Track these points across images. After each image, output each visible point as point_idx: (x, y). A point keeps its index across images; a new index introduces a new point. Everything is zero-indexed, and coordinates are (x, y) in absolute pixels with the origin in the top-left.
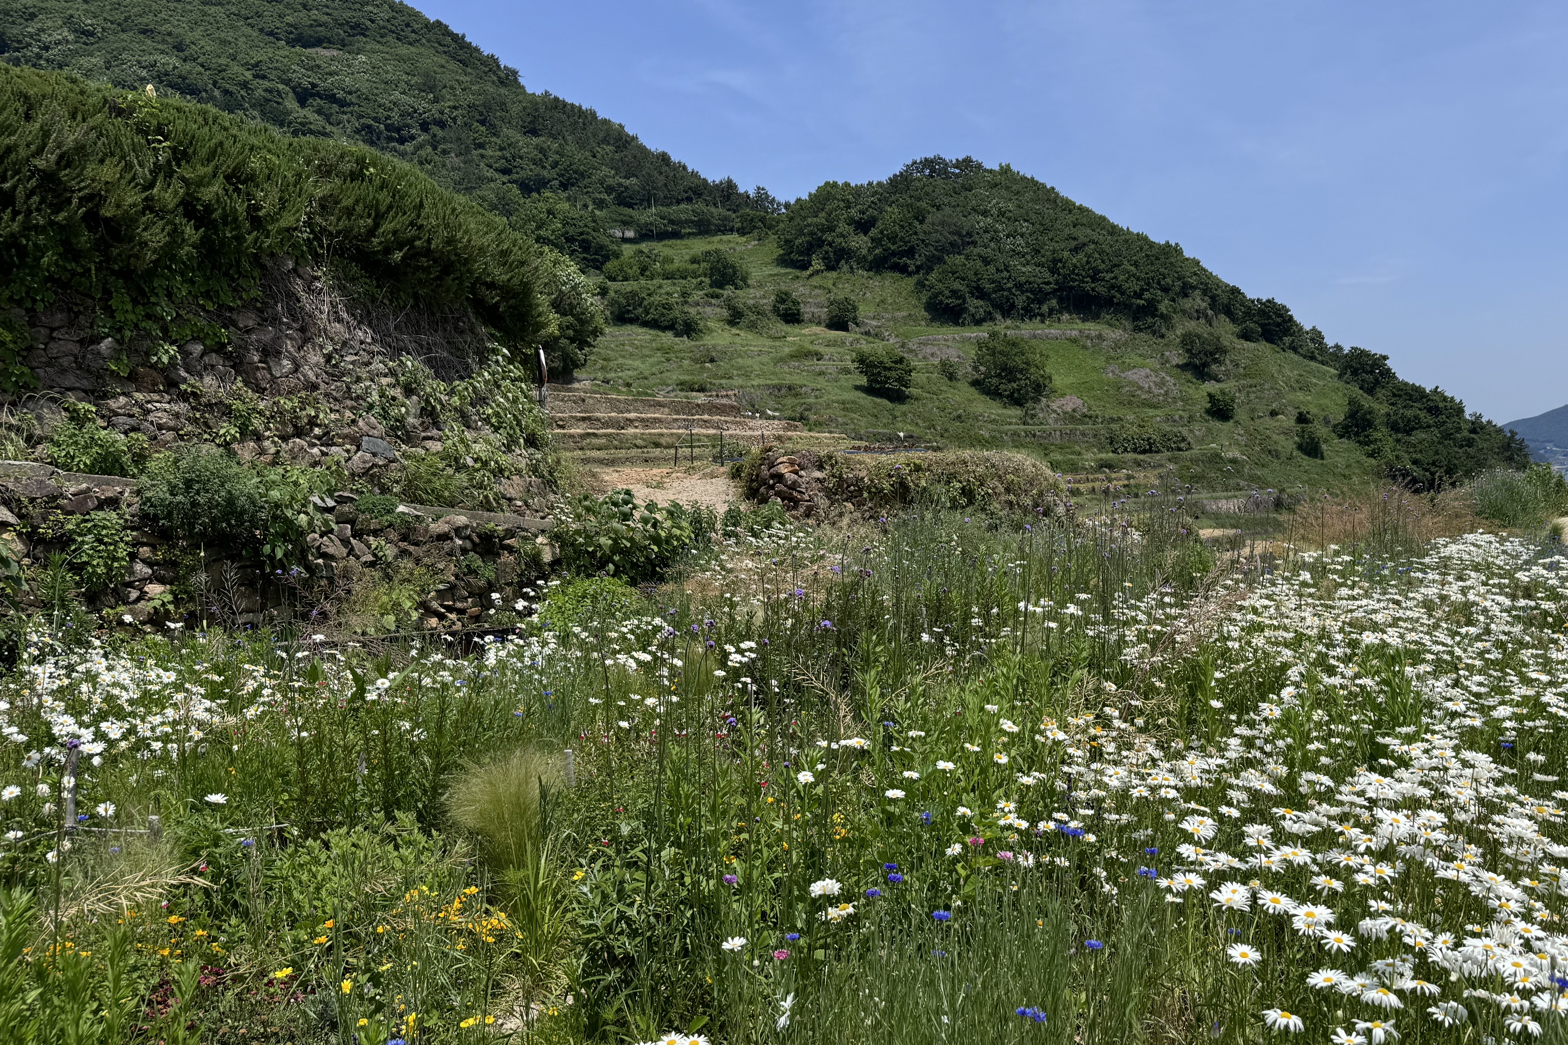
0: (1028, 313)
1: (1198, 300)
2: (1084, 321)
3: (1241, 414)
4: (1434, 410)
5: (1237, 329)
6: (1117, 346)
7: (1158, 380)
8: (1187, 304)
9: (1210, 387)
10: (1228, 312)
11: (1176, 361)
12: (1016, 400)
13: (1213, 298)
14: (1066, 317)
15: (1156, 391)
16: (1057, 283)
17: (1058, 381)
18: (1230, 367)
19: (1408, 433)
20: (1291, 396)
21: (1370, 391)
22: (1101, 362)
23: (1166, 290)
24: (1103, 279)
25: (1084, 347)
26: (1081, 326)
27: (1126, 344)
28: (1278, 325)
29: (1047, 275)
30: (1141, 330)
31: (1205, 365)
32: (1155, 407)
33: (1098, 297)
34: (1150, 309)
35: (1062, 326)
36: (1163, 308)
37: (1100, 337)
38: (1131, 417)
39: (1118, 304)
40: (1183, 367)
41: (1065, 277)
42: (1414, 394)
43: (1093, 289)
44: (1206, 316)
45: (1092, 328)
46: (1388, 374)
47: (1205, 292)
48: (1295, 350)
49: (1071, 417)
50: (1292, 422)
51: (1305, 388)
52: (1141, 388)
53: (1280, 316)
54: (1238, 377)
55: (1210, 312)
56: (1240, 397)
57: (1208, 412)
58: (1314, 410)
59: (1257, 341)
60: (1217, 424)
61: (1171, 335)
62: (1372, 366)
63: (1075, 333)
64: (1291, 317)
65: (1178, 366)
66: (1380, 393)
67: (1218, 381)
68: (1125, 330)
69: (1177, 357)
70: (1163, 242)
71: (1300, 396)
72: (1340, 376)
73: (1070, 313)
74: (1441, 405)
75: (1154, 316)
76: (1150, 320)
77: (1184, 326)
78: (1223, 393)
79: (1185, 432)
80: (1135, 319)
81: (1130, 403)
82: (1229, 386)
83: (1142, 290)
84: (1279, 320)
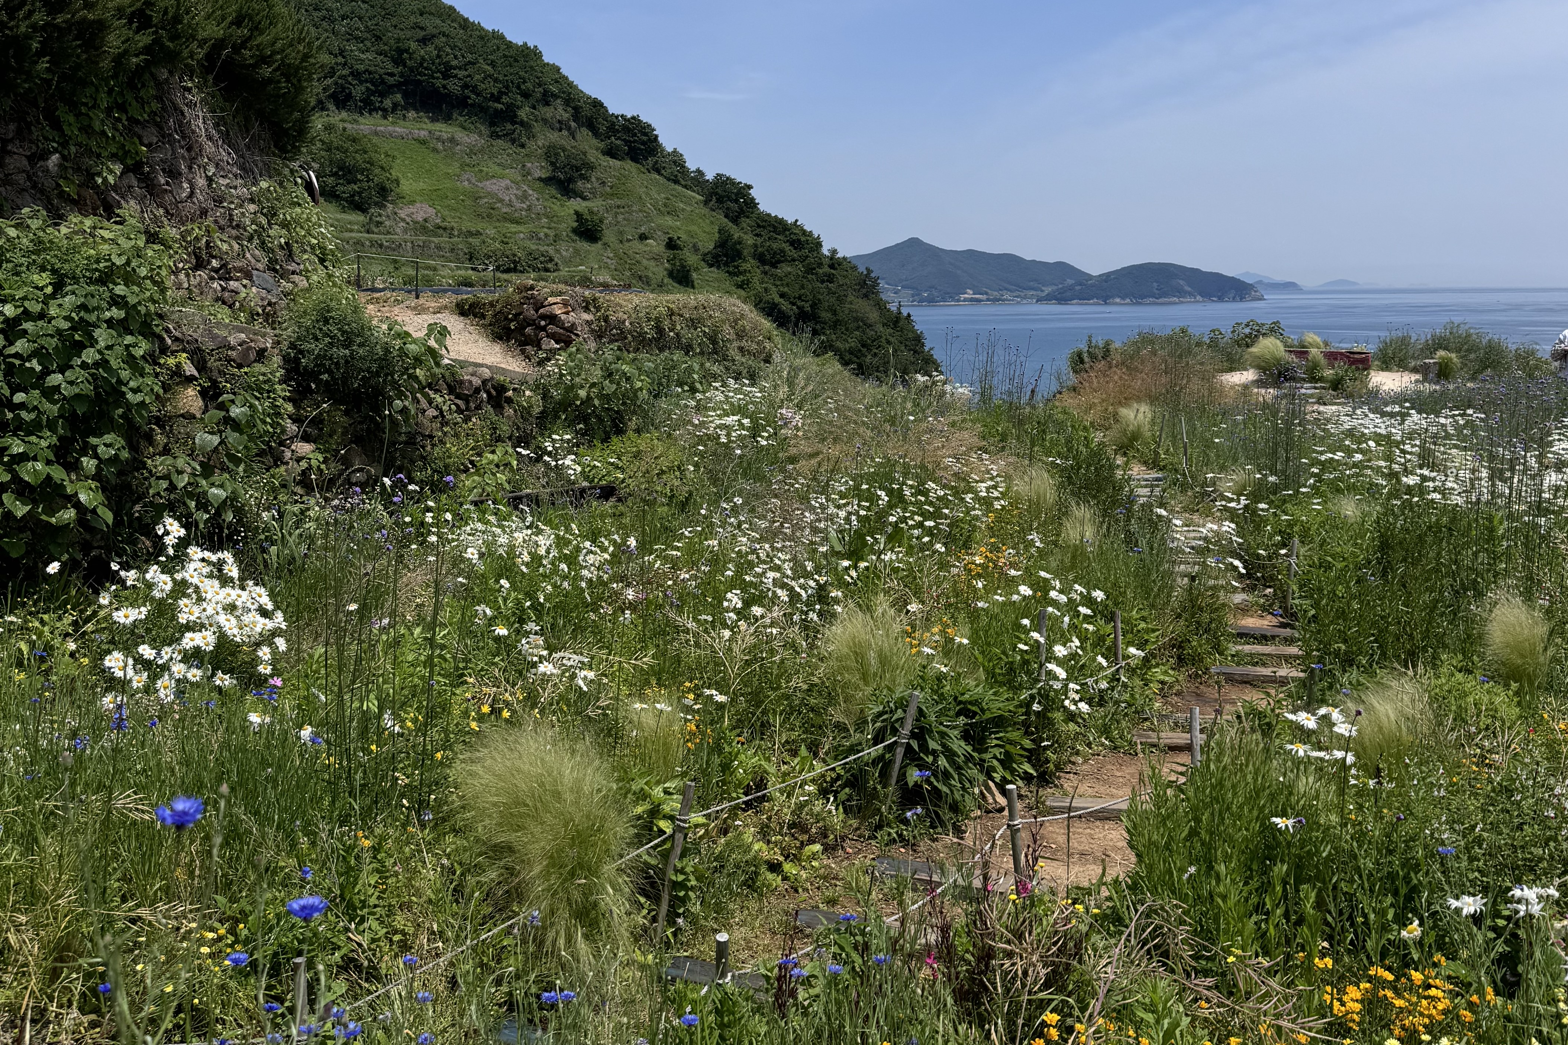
0: (367, 106)
1: (560, 109)
2: (433, 120)
3: (609, 235)
4: (797, 244)
5: (602, 145)
6: (472, 153)
7: (520, 193)
8: (547, 112)
9: (576, 204)
10: (591, 125)
11: (538, 174)
12: (358, 205)
13: (576, 109)
14: (412, 114)
15: (518, 205)
16: (402, 75)
17: (407, 186)
18: (596, 185)
19: (774, 265)
20: (660, 221)
21: (735, 220)
22: (454, 169)
23: (526, 95)
24: (456, 76)
25: (435, 150)
26: (430, 126)
27: (482, 151)
28: (644, 143)
29: (390, 67)
30: (499, 137)
31: (570, 180)
32: (518, 223)
33: (449, 95)
34: (509, 115)
35: (407, 124)
36: (523, 113)
37: (452, 140)
38: (491, 232)
39: (472, 105)
40: (547, 181)
41: (411, 70)
42: (777, 226)
43: (444, 87)
44: (569, 128)
45: (443, 129)
46: (752, 204)
47: (567, 102)
48: (658, 171)
49: (422, 228)
50: (662, 249)
51: (672, 212)
52: (501, 201)
53: (646, 134)
54: (605, 196)
55: (573, 124)
56: (609, 219)
57: (575, 231)
58: (684, 237)
59: (622, 159)
60: (585, 246)
61: (531, 145)
62: (737, 194)
63: (423, 134)
64: (656, 136)
65: (540, 179)
66: (745, 222)
67: (584, 198)
68: (480, 134)
69: (539, 169)
70: (520, 43)
71: (669, 221)
72: (706, 203)
73: (417, 110)
74: (803, 239)
75: (514, 123)
76: (509, 126)
77: (545, 137)
78: (591, 212)
79: (551, 251)
80: (492, 124)
81: (489, 216)
82: (596, 204)
83: (501, 93)
84: (645, 138)
